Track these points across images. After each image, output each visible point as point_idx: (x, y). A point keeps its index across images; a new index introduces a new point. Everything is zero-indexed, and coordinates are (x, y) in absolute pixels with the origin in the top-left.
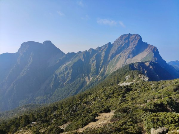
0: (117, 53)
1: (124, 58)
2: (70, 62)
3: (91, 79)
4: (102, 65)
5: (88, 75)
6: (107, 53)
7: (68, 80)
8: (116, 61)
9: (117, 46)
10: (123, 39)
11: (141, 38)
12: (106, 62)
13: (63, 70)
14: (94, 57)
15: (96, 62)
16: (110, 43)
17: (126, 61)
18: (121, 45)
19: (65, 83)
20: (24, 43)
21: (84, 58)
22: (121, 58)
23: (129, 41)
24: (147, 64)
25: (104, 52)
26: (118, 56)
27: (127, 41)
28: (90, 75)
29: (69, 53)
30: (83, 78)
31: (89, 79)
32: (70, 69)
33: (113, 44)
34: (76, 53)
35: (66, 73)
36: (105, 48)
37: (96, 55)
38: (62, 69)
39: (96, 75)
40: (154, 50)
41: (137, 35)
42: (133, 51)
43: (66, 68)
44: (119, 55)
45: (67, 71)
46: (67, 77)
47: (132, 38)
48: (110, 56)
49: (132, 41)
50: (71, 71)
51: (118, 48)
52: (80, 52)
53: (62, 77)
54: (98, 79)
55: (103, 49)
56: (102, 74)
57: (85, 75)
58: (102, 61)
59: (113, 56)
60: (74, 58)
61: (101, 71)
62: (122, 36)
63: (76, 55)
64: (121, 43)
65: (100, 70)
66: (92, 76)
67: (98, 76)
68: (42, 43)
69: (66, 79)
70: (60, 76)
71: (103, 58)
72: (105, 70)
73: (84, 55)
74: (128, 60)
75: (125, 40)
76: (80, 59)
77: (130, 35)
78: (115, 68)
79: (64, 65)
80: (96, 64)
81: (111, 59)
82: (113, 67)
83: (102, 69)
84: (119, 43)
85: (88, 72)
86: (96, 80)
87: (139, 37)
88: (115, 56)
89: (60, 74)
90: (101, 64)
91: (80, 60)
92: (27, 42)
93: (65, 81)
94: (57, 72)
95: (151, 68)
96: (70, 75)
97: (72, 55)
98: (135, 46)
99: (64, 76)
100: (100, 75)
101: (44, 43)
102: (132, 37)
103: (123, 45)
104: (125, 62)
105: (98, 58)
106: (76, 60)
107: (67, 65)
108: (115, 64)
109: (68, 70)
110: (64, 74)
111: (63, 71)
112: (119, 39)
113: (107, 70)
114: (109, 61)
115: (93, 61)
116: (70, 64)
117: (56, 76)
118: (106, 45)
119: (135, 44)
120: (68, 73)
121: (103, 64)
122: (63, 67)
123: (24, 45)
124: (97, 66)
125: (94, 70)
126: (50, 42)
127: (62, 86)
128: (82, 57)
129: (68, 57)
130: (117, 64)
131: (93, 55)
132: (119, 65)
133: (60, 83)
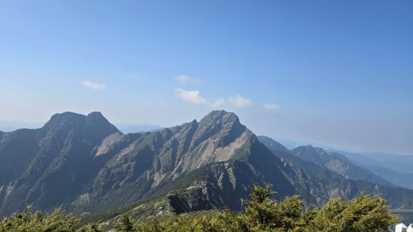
0: (204, 138)
2: (132, 149)
3: (163, 176)
4: (180, 157)
5: (158, 171)
6: (189, 136)
7: (128, 177)
8: (201, 151)
9: (205, 128)
10: (214, 117)
11: (237, 119)
12: (185, 150)
13: (120, 160)
14: (169, 142)
15: (173, 151)
16: (195, 120)
17: (214, 151)
18: (211, 126)
19: (123, 183)
20: (57, 115)
21: (154, 143)
22: (209, 146)
23: (221, 122)
25: (185, 135)
26: (204, 142)
27: (218, 122)
28: (161, 171)
29: (130, 134)
30: (150, 175)
31: (160, 176)
32: (132, 161)
35: (125, 166)
36: (187, 129)
37: (172, 139)
38: (118, 159)
39: (170, 171)
40: (252, 139)
41: (233, 113)
42: (225, 137)
43: (126, 159)
44: (206, 141)
45: (128, 164)
46: (127, 173)
47: (226, 118)
48: (192, 144)
49: (225, 123)
51: (207, 130)
52: (148, 133)
53: (118, 173)
54: (173, 176)
55: (185, 130)
56: (179, 170)
59: (197, 144)
61: (178, 166)
62: (213, 113)
63: (142, 137)
64: (210, 124)
65: (178, 163)
66: (164, 172)
67: (173, 173)
68: (87, 115)
69: (126, 177)
70: (115, 171)
72: (184, 164)
73: (154, 139)
74: (217, 150)
75: (216, 119)
76: (148, 145)
77: (223, 113)
78: (198, 162)
80: (172, 154)
81: (195, 146)
82: (197, 159)
83: (180, 162)
84: (207, 124)
86: (171, 179)
87: (235, 118)
88: (201, 142)
89: (115, 168)
91: (147, 147)
92: (63, 114)
93: (123, 178)
94: (111, 164)
96: (132, 170)
97: (133, 137)
98: (228, 130)
99: (122, 171)
100: (177, 172)
101: (89, 115)
102: (226, 116)
103: (213, 127)
104: (213, 154)
106: (141, 146)
107: (127, 155)
108: (200, 155)
109: (129, 161)
110: (122, 167)
111: (121, 164)
112: (208, 116)
114: (192, 150)
115: (168, 149)
116: (132, 152)
118: (187, 125)
119: (228, 128)
120: (129, 166)
121: (183, 153)
122: (120, 156)
123: (55, 118)
125: (169, 163)
126: (99, 114)
127: (118, 186)
128: (150, 142)
129: (128, 140)
130: (203, 155)
131: (168, 138)
132: (205, 157)
133: (115, 181)
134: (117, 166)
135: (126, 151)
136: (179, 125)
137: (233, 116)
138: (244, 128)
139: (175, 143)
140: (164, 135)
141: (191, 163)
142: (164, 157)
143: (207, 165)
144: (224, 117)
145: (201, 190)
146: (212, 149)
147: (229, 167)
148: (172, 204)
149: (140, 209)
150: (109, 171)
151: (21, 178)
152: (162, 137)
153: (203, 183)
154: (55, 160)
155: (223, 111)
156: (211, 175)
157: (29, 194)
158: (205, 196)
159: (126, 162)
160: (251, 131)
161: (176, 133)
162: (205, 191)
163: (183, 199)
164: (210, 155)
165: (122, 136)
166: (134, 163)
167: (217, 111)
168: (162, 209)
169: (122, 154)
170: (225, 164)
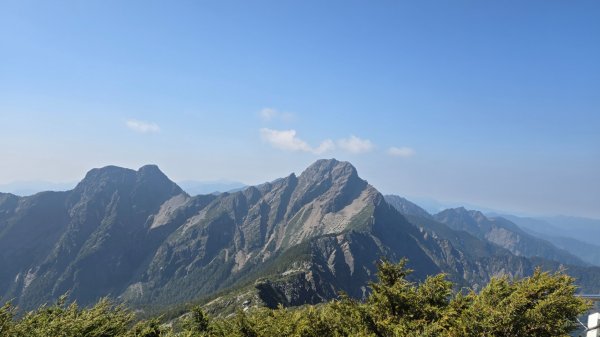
0: (306, 199)
3: (249, 256)
4: (274, 226)
5: (242, 249)
6: (285, 198)
7: (198, 258)
8: (302, 219)
9: (307, 184)
10: (320, 169)
12: (279, 217)
13: (186, 234)
14: (256, 207)
15: (261, 219)
16: (293, 175)
17: (322, 219)
18: (316, 182)
19: (190, 267)
20: (94, 170)
21: (234, 208)
22: (314, 212)
23: (330, 175)
25: (279, 196)
26: (307, 206)
27: (326, 176)
28: (245, 248)
29: (199, 196)
30: (230, 255)
31: (244, 256)
32: (203, 235)
33: (300, 177)
34: (215, 197)
35: (194, 242)
36: (282, 187)
37: (261, 202)
38: (183, 232)
39: (258, 249)
40: (377, 199)
41: (347, 163)
42: (338, 197)
43: (195, 232)
44: (310, 204)
45: (197, 240)
46: (196, 252)
47: (338, 170)
48: (289, 209)
49: (337, 178)
50: (204, 239)
51: (311, 189)
52: (226, 194)
53: (184, 252)
54: (262, 256)
55: (278, 189)
56: (272, 247)
58: (273, 218)
59: (296, 208)
61: (270, 240)
62: (319, 163)
63: (216, 201)
64: (314, 180)
65: (269, 237)
66: (250, 250)
67: (263, 251)
68: (137, 169)
69: (195, 256)
70: (179, 251)
72: (278, 238)
74: (326, 216)
75: (324, 172)
77: (334, 162)
78: (298, 235)
80: (261, 223)
81: (293, 212)
82: (297, 230)
83: (273, 236)
84: (311, 178)
86: (260, 260)
87: (351, 170)
88: (302, 207)
89: (179, 245)
91: (225, 214)
92: (103, 169)
93: (191, 260)
94: (172, 240)
96: (203, 247)
97: (204, 201)
98: (341, 187)
99: (189, 249)
100: (268, 249)
101: (141, 169)
102: (338, 167)
103: (319, 184)
106: (216, 213)
107: (196, 226)
108: (302, 224)
109: (199, 235)
110: (188, 244)
111: (187, 239)
112: (311, 168)
113: (283, 237)
114: (289, 217)
115: (255, 217)
116: (203, 222)
118: (282, 181)
120: (199, 242)
122: (185, 229)
123: (93, 174)
125: (256, 236)
126: (155, 168)
127: (184, 272)
128: (229, 207)
129: (197, 205)
130: (305, 224)
131: (254, 201)
132: (308, 228)
133: (179, 265)
134: (182, 243)
135: (194, 221)
136: (270, 181)
137: (348, 166)
138: (364, 185)
139: (265, 208)
140: (249, 197)
141: (288, 237)
142: (249, 227)
143: (312, 240)
144: (335, 169)
145: (303, 275)
146: (319, 215)
147: (344, 241)
148: (262, 296)
149: (216, 305)
150: (170, 249)
151: (45, 262)
152: (245, 200)
153: (307, 266)
154: (94, 235)
155: (334, 160)
156: (318, 253)
157: (56, 285)
158: (310, 284)
159: (194, 236)
160: (374, 189)
161: (267, 192)
162: (309, 277)
163: (278, 289)
164: (315, 224)
165: (188, 200)
166: (206, 237)
167: (325, 160)
168: (248, 304)
169: (189, 225)
170: (338, 237)
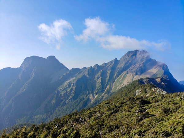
1: (131, 75)
2: (74, 78)
3: (96, 97)
5: (92, 93)
7: (71, 97)
8: (123, 78)
9: (124, 63)
10: (130, 55)
12: (112, 79)
14: (99, 73)
15: (101, 79)
16: (116, 58)
19: (67, 101)
20: (27, 58)
21: (88, 74)
22: (128, 75)
24: (158, 80)
25: (110, 68)
26: (124, 73)
27: (134, 58)
28: (94, 92)
29: (73, 69)
30: (86, 96)
31: (94, 97)
33: (120, 60)
34: (80, 69)
35: (69, 89)
36: (111, 64)
37: (101, 71)
38: (65, 85)
39: (101, 93)
40: (164, 67)
41: (144, 51)
42: (141, 67)
43: (70, 85)
44: (126, 71)
46: (70, 94)
49: (140, 58)
50: (74, 87)
51: (125, 65)
52: (85, 68)
53: (64, 94)
54: (103, 97)
55: (109, 65)
56: (108, 92)
57: (89, 93)
58: (108, 78)
60: (79, 74)
61: (107, 89)
62: (129, 53)
63: (81, 71)
64: (127, 60)
65: (106, 87)
66: (97, 94)
67: (103, 94)
68: (46, 58)
69: (69, 96)
70: (62, 93)
71: (109, 74)
72: (111, 88)
73: (88, 71)
74: (135, 77)
75: (132, 56)
76: (85, 75)
78: (121, 86)
79: (68, 82)
80: (102, 81)
81: (118, 75)
82: (120, 84)
83: (108, 86)
84: (125, 60)
85: (93, 89)
86: (102, 98)
88: (122, 73)
89: (62, 91)
90: (107, 81)
92: (30, 57)
93: (67, 98)
94: (60, 88)
95: (163, 85)
96: (73, 92)
97: (76, 71)
98: (143, 62)
99: (67, 93)
101: (47, 58)
103: (130, 61)
104: (132, 79)
105: (103, 74)
106: (80, 76)
107: (70, 82)
108: (122, 81)
109: (72, 86)
110: (67, 91)
111: (66, 88)
112: (125, 55)
113: (113, 87)
114: (116, 78)
115: (98, 78)
116: (74, 80)
117: (59, 92)
118: (112, 62)
119: (143, 61)
120: (72, 89)
121: (109, 80)
122: (66, 83)
123: (27, 59)
124: (103, 83)
125: (99, 87)
126: (54, 57)
127: (65, 104)
128: (86, 73)
129: (72, 73)
130: (124, 81)
131: (98, 71)
132: (126, 82)
133: (62, 100)
134: (64, 90)
136: (106, 63)
138: (154, 62)
140: (96, 69)
141: (116, 87)
144: (138, 54)
152: (93, 71)
155: (137, 50)
164: (130, 80)
167: (132, 51)
